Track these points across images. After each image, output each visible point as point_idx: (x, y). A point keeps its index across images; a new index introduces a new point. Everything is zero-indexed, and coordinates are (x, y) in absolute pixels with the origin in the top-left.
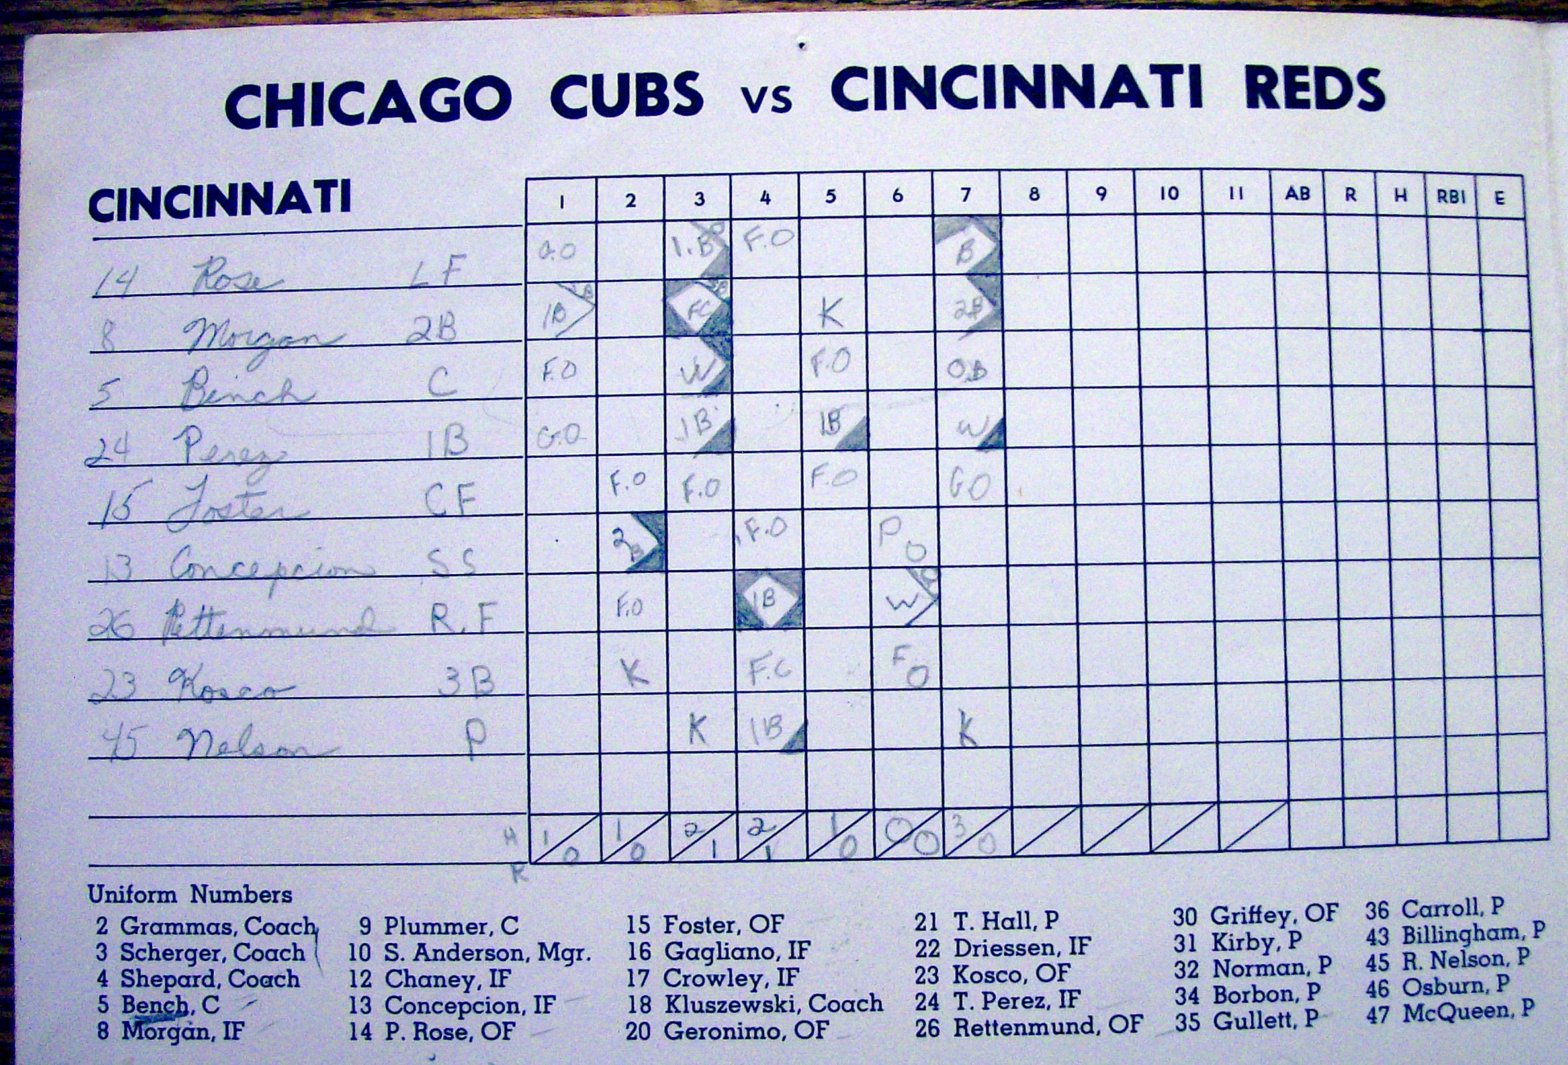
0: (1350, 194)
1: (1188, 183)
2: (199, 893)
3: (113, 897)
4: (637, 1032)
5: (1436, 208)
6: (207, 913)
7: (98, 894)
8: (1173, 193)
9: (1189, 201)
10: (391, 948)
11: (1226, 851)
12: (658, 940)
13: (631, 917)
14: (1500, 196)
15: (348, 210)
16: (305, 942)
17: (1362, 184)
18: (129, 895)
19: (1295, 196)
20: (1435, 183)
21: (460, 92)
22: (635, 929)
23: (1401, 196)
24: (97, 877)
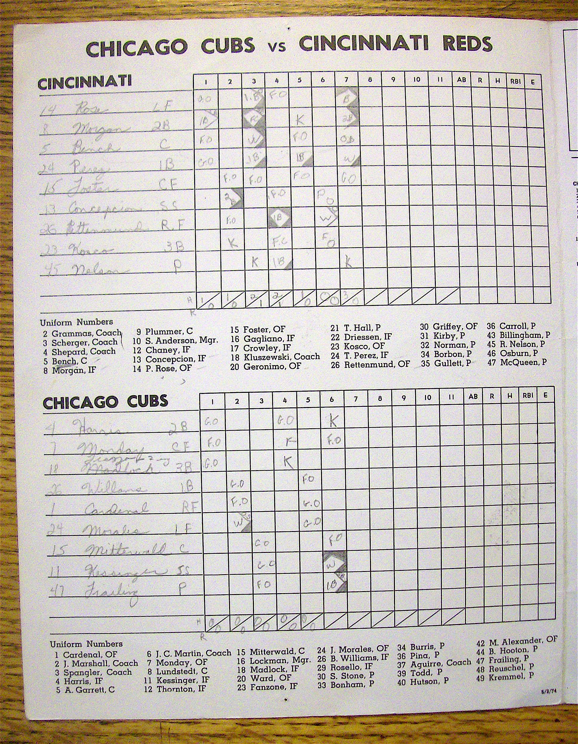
0: (480, 80)
1: (423, 76)
2: (80, 322)
3: (49, 324)
4: (234, 367)
5: (510, 85)
6: (82, 328)
7: (43, 323)
8: (418, 79)
9: (424, 82)
10: (148, 339)
11: (438, 304)
12: (241, 335)
13: (232, 327)
14: (533, 81)
15: (131, 85)
16: (118, 338)
17: (484, 77)
18: (55, 323)
19: (461, 80)
20: (510, 77)
21: (169, 44)
22: (234, 331)
23: (498, 81)
24: (43, 317)
